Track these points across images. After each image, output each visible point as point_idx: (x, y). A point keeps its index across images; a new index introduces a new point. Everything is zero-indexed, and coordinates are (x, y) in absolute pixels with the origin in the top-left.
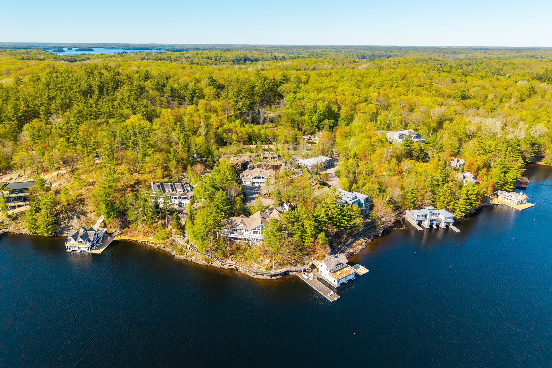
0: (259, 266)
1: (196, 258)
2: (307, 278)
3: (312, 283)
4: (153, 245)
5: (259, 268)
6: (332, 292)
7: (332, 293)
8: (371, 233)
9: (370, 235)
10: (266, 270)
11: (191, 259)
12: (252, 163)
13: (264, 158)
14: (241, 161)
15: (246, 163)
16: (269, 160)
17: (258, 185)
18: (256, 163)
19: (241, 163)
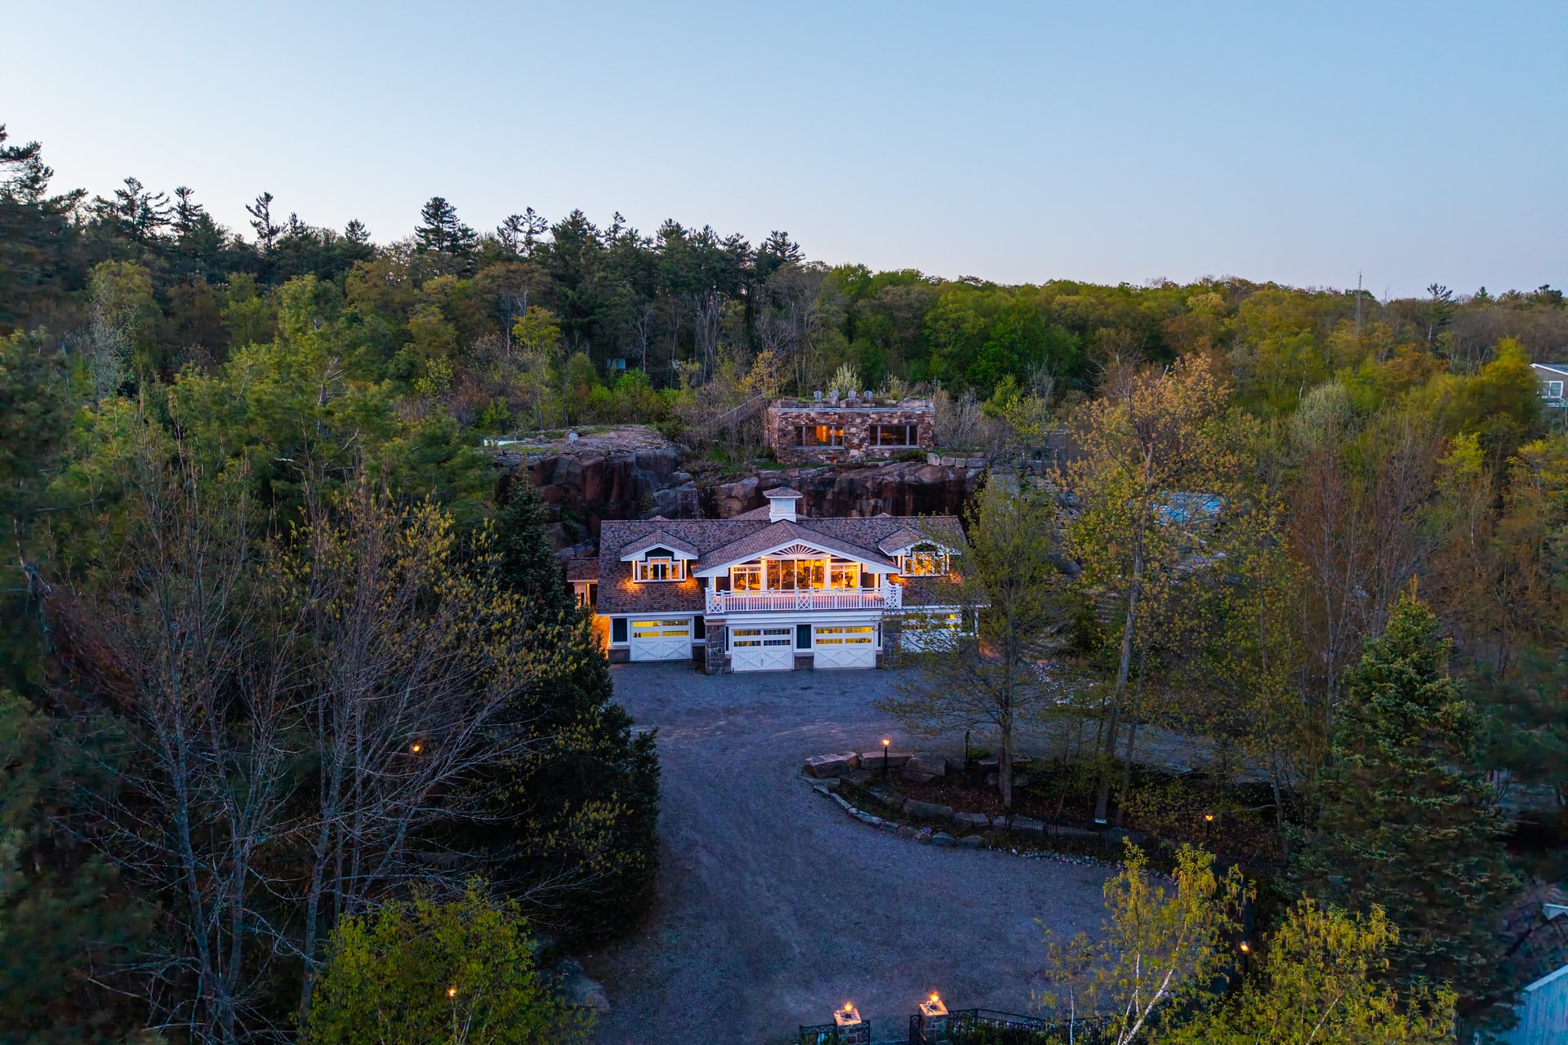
12: (695, 474)
13: (799, 429)
14: (588, 455)
15: (637, 473)
16: (854, 452)
17: (789, 664)
18: (733, 479)
19: (587, 463)
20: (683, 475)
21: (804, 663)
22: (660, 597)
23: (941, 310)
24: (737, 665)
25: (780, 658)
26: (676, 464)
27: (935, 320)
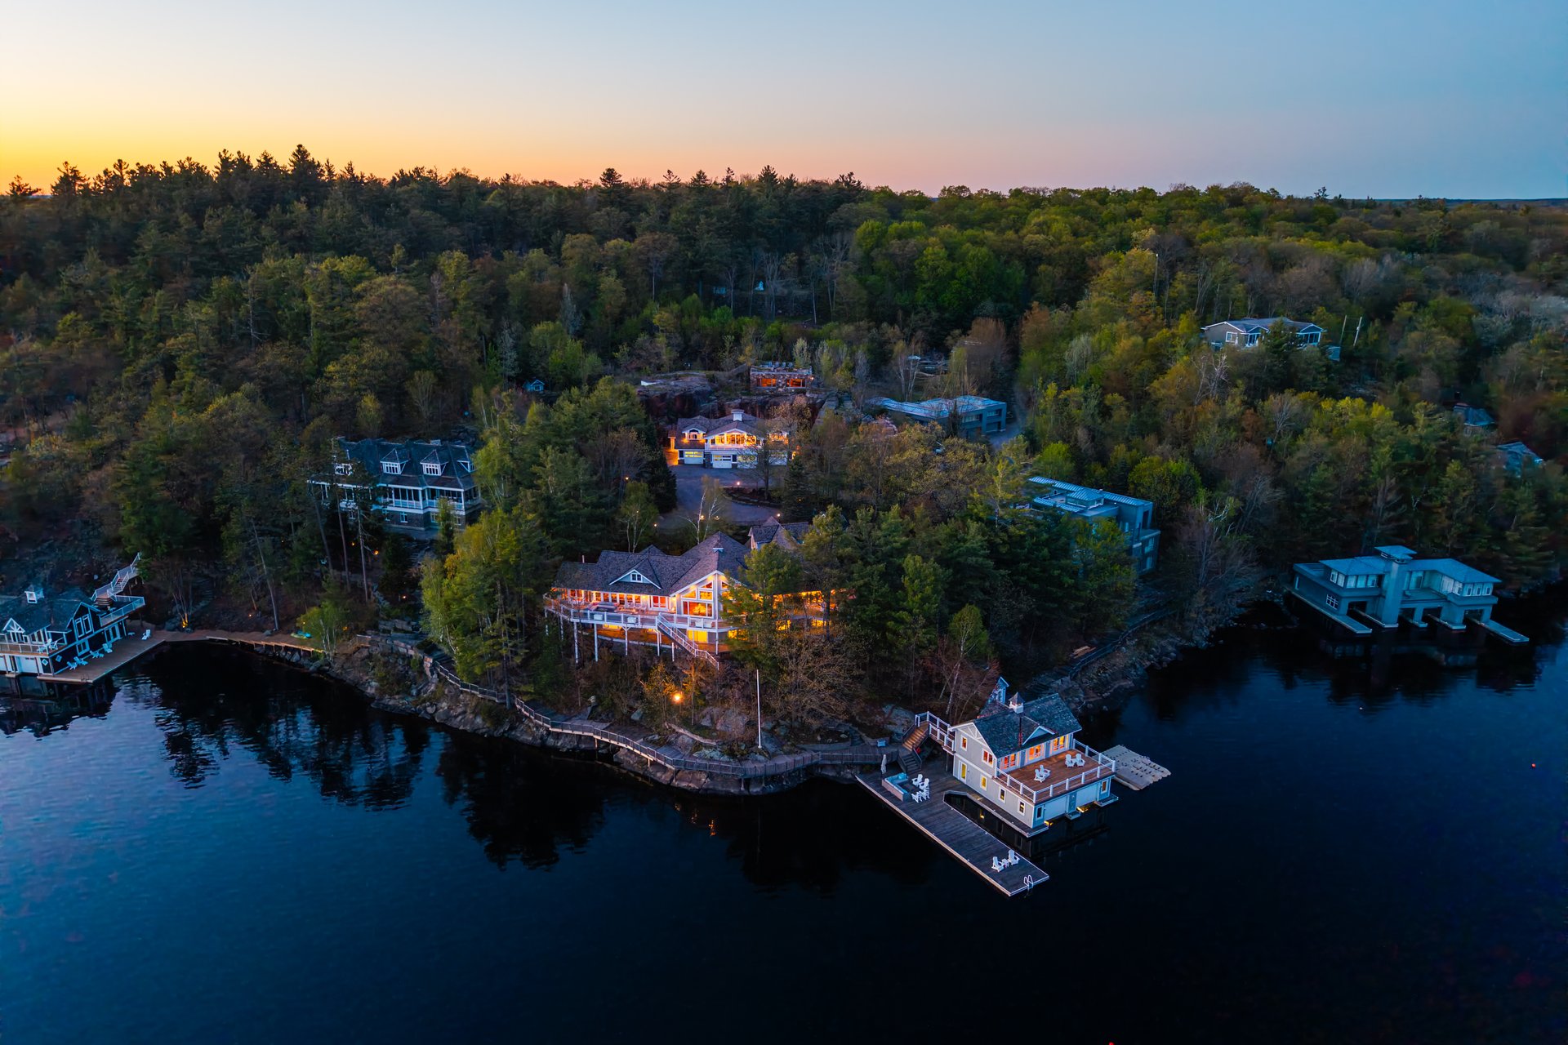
0: (698, 738)
1: (450, 708)
2: (900, 793)
3: (922, 814)
4: (305, 661)
5: (698, 746)
6: (1011, 853)
7: (1012, 858)
8: (1162, 636)
9: (1163, 642)
10: (726, 758)
11: (430, 710)
12: (718, 397)
13: (758, 380)
14: (677, 390)
15: (696, 397)
16: (780, 389)
17: (730, 466)
18: (731, 400)
19: (677, 394)
20: (713, 398)
21: (734, 466)
22: (695, 445)
23: (924, 259)
24: (714, 466)
25: (728, 465)
26: (711, 393)
27: (921, 265)
